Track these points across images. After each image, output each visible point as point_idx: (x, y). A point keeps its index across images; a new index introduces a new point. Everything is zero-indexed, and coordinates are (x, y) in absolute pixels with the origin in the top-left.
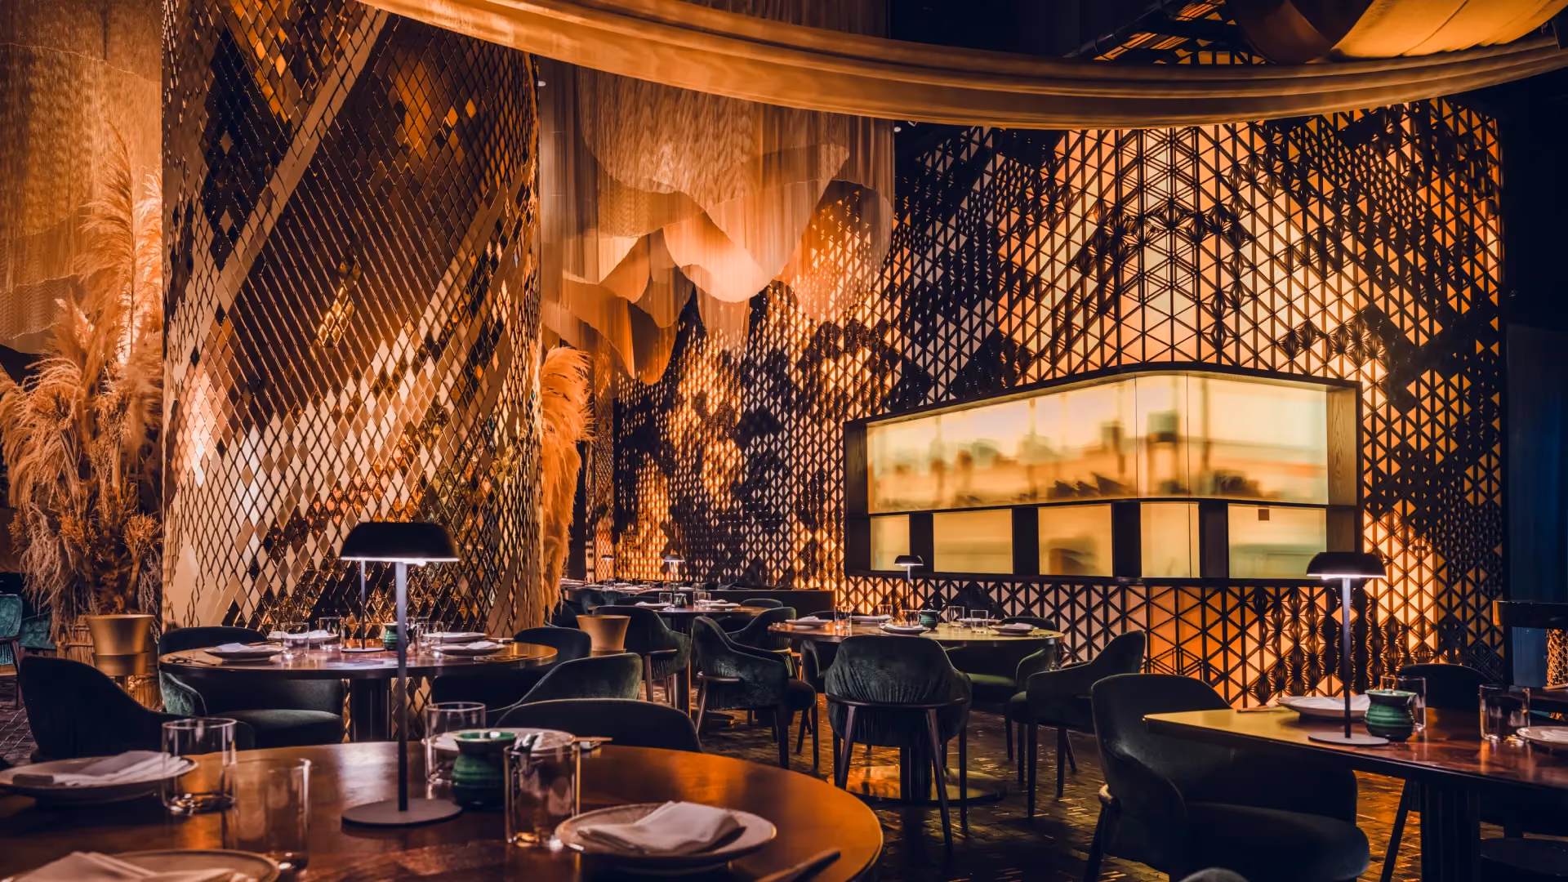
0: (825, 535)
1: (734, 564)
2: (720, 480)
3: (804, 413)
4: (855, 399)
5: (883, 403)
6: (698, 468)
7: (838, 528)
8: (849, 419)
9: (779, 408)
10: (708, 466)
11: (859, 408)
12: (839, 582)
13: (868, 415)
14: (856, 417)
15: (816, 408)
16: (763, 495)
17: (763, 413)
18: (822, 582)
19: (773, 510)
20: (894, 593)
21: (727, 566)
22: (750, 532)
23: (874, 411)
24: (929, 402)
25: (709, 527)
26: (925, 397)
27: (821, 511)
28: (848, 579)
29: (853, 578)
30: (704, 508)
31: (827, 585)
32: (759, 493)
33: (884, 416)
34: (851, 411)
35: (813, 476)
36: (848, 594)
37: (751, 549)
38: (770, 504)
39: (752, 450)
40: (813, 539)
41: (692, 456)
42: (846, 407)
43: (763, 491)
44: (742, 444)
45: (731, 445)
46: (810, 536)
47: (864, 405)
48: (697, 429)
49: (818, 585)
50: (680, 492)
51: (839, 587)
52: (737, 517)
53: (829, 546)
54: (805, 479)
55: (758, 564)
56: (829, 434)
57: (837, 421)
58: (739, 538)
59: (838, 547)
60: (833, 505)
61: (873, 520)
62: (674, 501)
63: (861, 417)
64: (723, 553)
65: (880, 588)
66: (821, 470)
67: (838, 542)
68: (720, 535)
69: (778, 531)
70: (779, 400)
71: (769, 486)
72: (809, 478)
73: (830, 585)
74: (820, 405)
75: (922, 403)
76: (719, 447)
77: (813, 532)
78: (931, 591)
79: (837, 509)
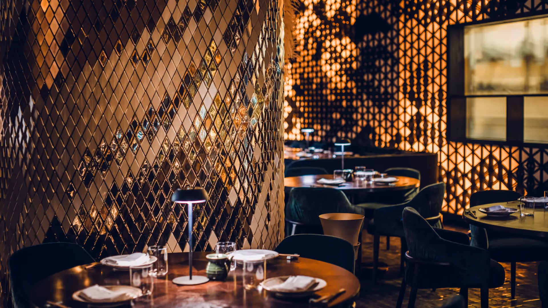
0: (429, 110)
1: (348, 129)
2: (336, 67)
3: (412, 17)
4: (457, 8)
5: (483, 10)
6: (317, 57)
7: (441, 106)
8: (452, 22)
9: (388, 14)
10: (326, 56)
11: (461, 14)
12: (440, 146)
13: (469, 20)
14: (457, 22)
15: (422, 14)
16: (374, 79)
17: (375, 16)
18: (425, 144)
19: (382, 90)
20: (491, 157)
21: (342, 130)
22: (362, 106)
23: (474, 17)
24: (526, 10)
25: (327, 100)
26: (523, 6)
27: (426, 91)
28: (448, 143)
29: (454, 144)
30: (322, 85)
31: (430, 148)
32: (370, 77)
33: (484, 22)
34: (453, 16)
35: (419, 65)
36: (448, 156)
37: (362, 118)
38: (380, 85)
39: (364, 44)
40: (418, 114)
41: (312, 48)
42: (450, 13)
43: (374, 75)
44: (355, 40)
45: (346, 40)
46: (415, 110)
47: (466, 12)
48: (317, 28)
49: (422, 148)
50: (301, 74)
51: (441, 150)
52: (351, 94)
53: (433, 118)
54: (411, 67)
55: (368, 130)
56: (433, 34)
57: (441, 23)
58: (351, 110)
59: (440, 121)
60: (436, 88)
61: (468, 100)
62: (296, 80)
63: (463, 21)
64: (338, 121)
65: (478, 152)
66: (426, 61)
67: (440, 115)
68: (336, 106)
69: (386, 105)
70: (389, 7)
71: (380, 71)
72: (415, 67)
73: (432, 148)
74: (426, 11)
75: (519, 11)
76: (336, 42)
77: (418, 106)
78: (525, 157)
79: (440, 91)
